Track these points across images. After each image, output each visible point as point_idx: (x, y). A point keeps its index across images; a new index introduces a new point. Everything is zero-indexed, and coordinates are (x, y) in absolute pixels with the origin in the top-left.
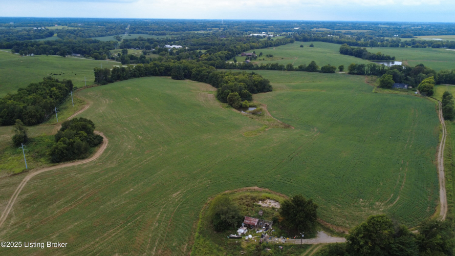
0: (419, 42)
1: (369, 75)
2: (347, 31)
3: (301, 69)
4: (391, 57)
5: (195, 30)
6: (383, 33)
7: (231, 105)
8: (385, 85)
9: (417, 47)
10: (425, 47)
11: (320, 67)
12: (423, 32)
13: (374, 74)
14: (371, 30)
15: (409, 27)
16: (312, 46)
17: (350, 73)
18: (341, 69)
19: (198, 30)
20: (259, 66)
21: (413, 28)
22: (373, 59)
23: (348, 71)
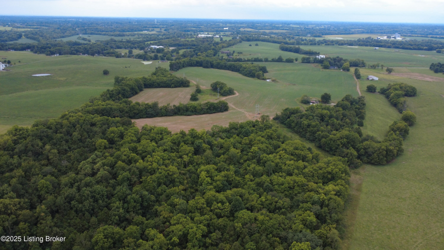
0: (329, 41)
1: (313, 63)
2: (270, 31)
3: (273, 60)
4: (317, 52)
5: (139, 31)
6: (298, 33)
7: (259, 78)
8: (326, 67)
9: (328, 45)
10: (334, 45)
11: (285, 60)
12: (327, 32)
13: (316, 63)
14: (288, 30)
15: (315, 27)
16: (257, 45)
18: (296, 60)
19: (142, 31)
21: (317, 28)
22: (307, 54)
23: (301, 61)
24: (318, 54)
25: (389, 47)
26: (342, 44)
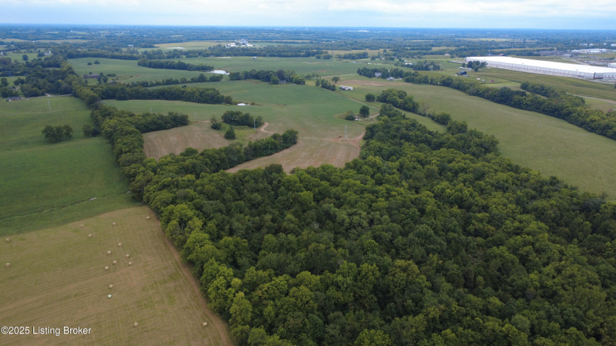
3: (193, 81)
4: (211, 66)
9: (191, 56)
11: (208, 79)
16: (97, 63)
17: (231, 80)
20: (154, 83)
24: (212, 69)
25: (264, 56)
26: (208, 55)
